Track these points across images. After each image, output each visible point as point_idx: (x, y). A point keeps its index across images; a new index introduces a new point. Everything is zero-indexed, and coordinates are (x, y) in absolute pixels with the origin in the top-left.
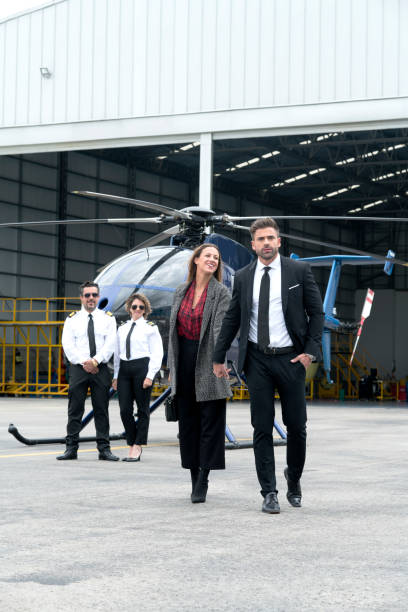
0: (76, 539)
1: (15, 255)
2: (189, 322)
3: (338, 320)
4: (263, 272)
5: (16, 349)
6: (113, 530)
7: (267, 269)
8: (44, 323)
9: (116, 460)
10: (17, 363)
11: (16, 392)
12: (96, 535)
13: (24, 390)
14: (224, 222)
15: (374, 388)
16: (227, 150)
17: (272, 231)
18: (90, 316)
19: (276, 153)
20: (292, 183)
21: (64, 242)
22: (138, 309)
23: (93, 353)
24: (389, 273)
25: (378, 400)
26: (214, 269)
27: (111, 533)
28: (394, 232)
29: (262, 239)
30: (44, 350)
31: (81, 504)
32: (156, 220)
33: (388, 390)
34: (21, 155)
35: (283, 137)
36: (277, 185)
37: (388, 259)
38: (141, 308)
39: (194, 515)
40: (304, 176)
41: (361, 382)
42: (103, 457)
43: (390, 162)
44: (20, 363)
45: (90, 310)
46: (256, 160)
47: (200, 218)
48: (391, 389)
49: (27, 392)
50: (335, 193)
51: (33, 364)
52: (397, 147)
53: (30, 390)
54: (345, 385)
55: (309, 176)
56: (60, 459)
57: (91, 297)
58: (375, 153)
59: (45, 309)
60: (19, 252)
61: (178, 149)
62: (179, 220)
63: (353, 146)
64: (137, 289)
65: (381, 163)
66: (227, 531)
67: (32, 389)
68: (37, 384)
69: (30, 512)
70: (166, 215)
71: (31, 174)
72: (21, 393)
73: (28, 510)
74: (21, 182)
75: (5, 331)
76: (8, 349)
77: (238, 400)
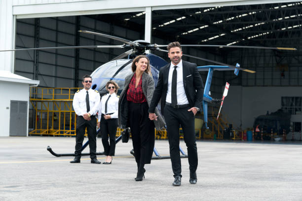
0: (75, 196)
1: (54, 67)
2: (135, 96)
3: (211, 97)
4: (174, 69)
5: (54, 113)
6: (94, 192)
7: (176, 67)
8: (68, 100)
9: (100, 163)
10: (55, 120)
11: (54, 134)
12: (85, 195)
13: (58, 133)
14: (155, 48)
15: (231, 134)
16: (159, 16)
17: (178, 49)
18: (87, 92)
19: (183, 18)
20: (191, 33)
21: (78, 61)
22: (112, 88)
23: (88, 110)
24: (237, 74)
25: (233, 140)
26: (145, 69)
27: (92, 194)
28: (242, 57)
29: (173, 53)
30: (68, 114)
31: (80, 182)
32: (121, 46)
33: (238, 135)
34: (57, 17)
35: (187, 9)
36: (184, 34)
37: (237, 68)
38: (113, 87)
39: (135, 187)
40: (197, 29)
41: (224, 131)
42: (93, 162)
43: (239, 22)
44: (56, 120)
45: (87, 89)
46: (174, 21)
47: (143, 46)
48: (239, 135)
49: (59, 134)
50: (213, 38)
51: (62, 121)
52: (243, 15)
53: (61, 133)
54: (216, 132)
55: (200, 29)
56: (72, 162)
57: (89, 83)
58: (233, 18)
59: (68, 93)
60: (56, 65)
61: (135, 15)
62: (132, 47)
63: (222, 14)
64: (111, 80)
65: (236, 23)
66: (150, 194)
67: (62, 132)
68: (64, 130)
69: (54, 185)
70: (126, 44)
71: (62, 27)
72: (57, 134)
73: (53, 184)
74: (57, 31)
75: (49, 104)
76: (50, 112)
77: (163, 139)
